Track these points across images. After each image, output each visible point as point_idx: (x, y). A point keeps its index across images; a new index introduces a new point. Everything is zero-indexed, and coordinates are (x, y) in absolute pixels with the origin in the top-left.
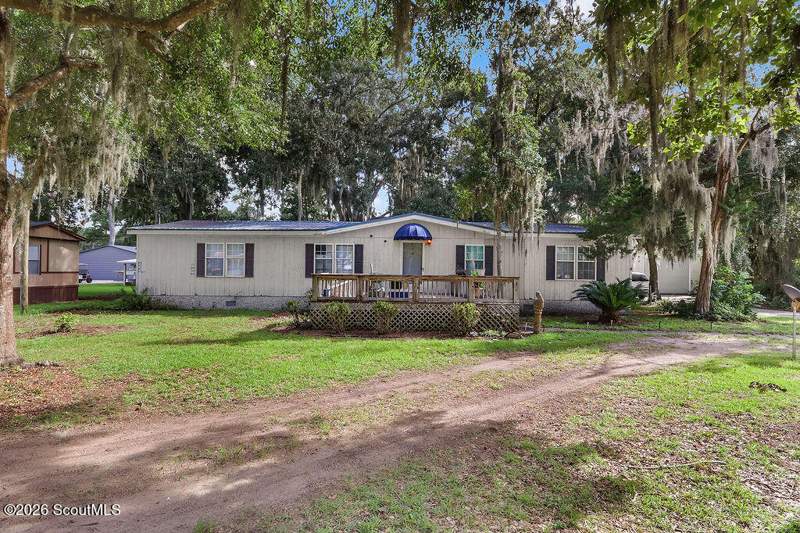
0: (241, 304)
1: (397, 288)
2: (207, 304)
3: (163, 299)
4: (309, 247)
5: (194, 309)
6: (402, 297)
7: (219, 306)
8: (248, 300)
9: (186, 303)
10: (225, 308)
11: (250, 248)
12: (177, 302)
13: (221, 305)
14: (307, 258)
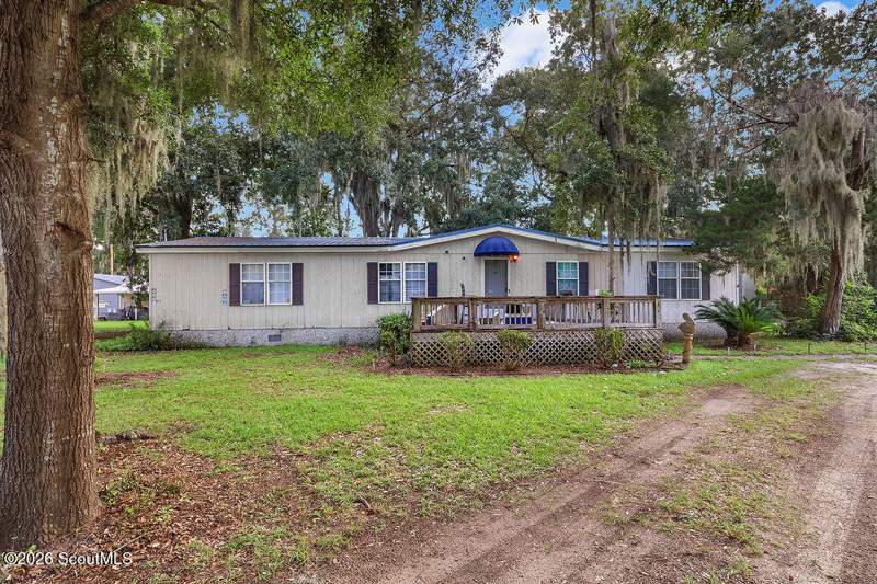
0: (287, 339)
1: (518, 312)
2: (244, 340)
3: (186, 335)
4: (372, 267)
5: (228, 347)
6: (524, 323)
7: (259, 342)
8: (297, 333)
9: (216, 339)
10: (268, 343)
11: (298, 269)
12: (205, 338)
13: (263, 340)
14: (369, 280)
